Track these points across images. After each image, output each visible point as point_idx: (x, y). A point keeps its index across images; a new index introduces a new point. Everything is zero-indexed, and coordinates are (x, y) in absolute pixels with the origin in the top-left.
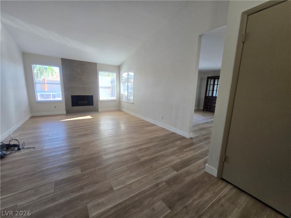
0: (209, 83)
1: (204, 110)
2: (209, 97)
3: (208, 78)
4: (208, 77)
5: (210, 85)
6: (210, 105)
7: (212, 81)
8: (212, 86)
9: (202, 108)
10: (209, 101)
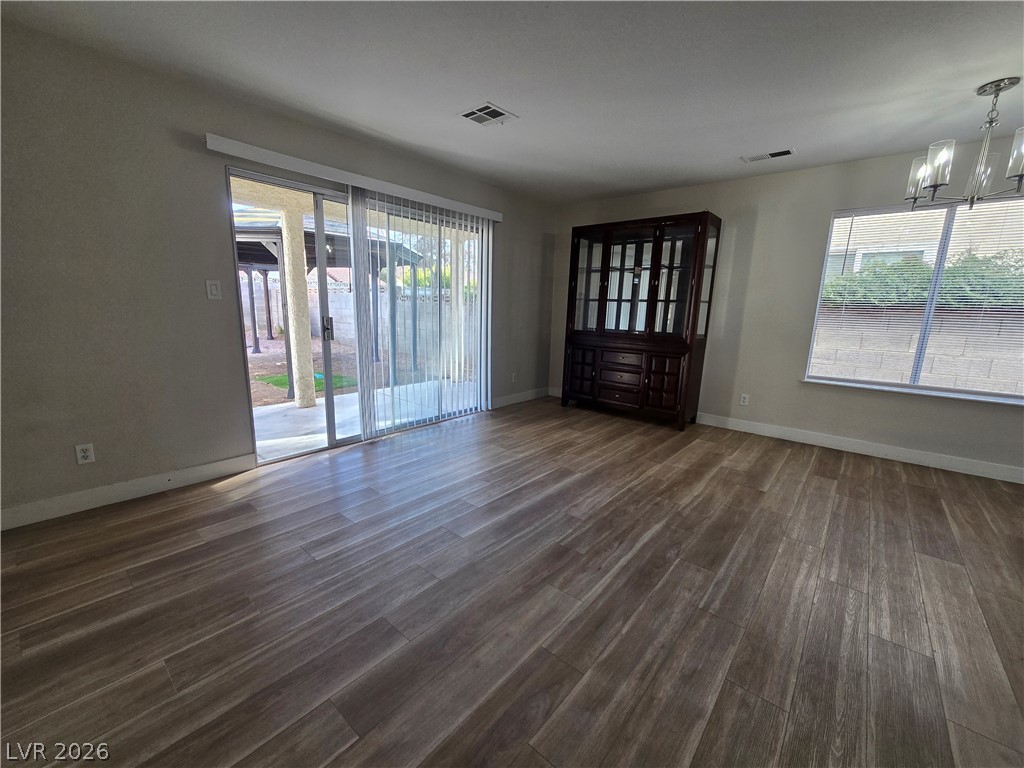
0: (582, 264)
1: (565, 401)
2: (586, 332)
3: (579, 233)
4: (575, 230)
5: (589, 271)
6: (593, 379)
7: (598, 250)
8: (596, 278)
9: (557, 391)
10: (589, 359)
